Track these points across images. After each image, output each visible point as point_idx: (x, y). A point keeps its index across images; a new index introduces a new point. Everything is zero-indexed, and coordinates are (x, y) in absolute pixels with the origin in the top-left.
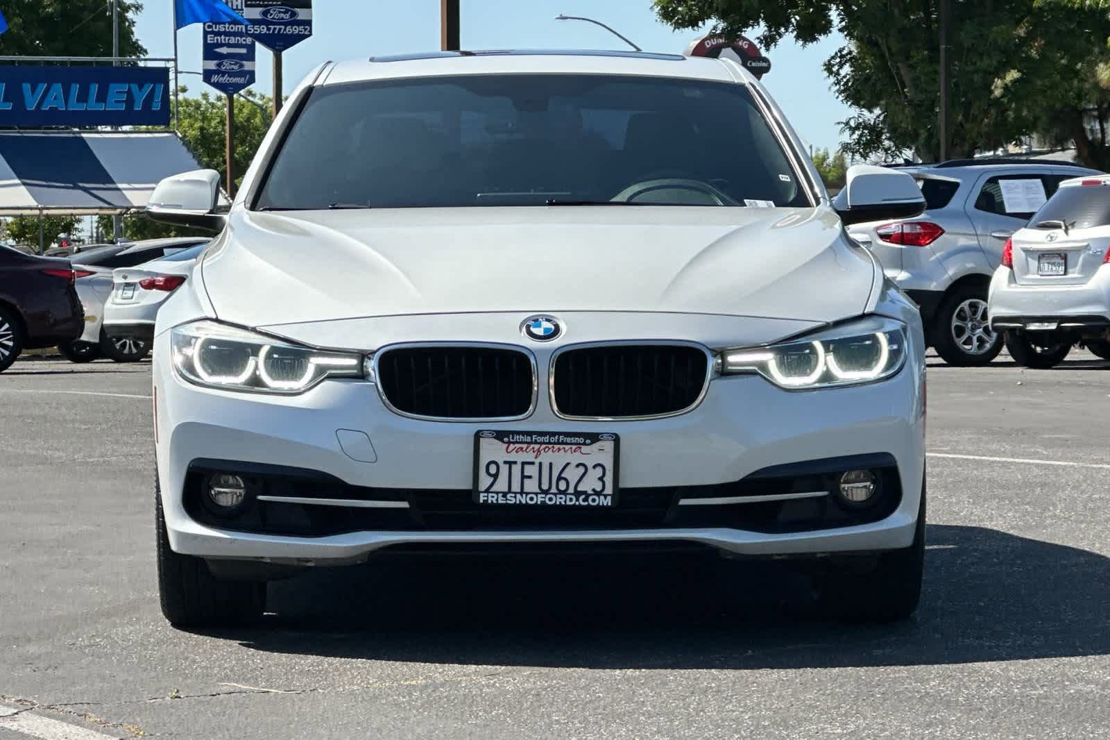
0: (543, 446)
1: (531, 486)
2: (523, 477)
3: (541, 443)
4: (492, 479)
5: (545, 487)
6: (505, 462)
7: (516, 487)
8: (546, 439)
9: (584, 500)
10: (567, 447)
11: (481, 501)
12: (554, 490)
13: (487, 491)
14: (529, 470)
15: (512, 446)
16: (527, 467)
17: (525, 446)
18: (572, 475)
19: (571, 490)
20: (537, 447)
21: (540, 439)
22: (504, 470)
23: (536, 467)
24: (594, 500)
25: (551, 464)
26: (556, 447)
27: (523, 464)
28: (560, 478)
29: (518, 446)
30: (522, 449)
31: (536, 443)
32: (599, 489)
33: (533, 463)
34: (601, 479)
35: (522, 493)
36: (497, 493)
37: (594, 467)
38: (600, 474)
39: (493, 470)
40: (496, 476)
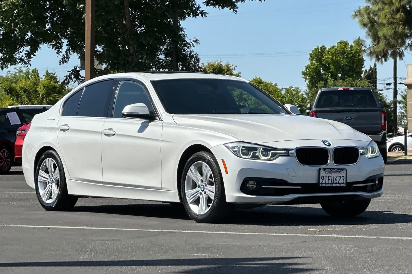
0: (332, 172)
1: (330, 182)
2: (329, 180)
3: (332, 171)
4: (322, 180)
5: (333, 182)
6: (325, 176)
7: (327, 182)
8: (333, 170)
9: (340, 185)
10: (337, 172)
11: (321, 186)
12: (334, 183)
13: (321, 183)
14: (330, 178)
15: (326, 172)
16: (329, 177)
17: (329, 172)
18: (338, 179)
19: (337, 183)
20: (331, 172)
21: (332, 170)
22: (325, 177)
23: (331, 177)
24: (342, 185)
25: (334, 176)
26: (335, 172)
27: (329, 176)
28: (336, 180)
29: (328, 172)
30: (328, 173)
31: (331, 171)
32: (343, 182)
33: (330, 176)
34: (343, 180)
35: (328, 183)
36: (324, 184)
37: (342, 177)
38: (343, 179)
39: (323, 177)
40: (323, 179)
